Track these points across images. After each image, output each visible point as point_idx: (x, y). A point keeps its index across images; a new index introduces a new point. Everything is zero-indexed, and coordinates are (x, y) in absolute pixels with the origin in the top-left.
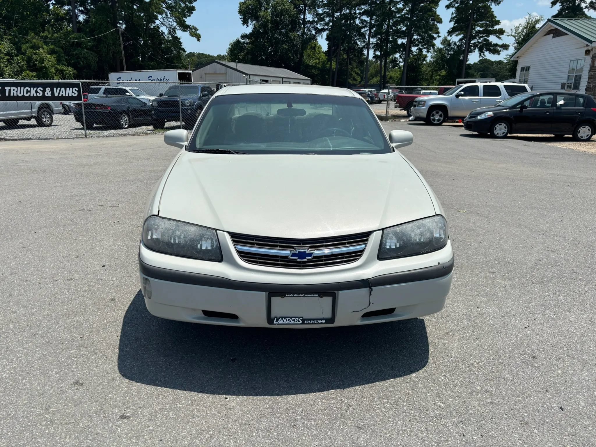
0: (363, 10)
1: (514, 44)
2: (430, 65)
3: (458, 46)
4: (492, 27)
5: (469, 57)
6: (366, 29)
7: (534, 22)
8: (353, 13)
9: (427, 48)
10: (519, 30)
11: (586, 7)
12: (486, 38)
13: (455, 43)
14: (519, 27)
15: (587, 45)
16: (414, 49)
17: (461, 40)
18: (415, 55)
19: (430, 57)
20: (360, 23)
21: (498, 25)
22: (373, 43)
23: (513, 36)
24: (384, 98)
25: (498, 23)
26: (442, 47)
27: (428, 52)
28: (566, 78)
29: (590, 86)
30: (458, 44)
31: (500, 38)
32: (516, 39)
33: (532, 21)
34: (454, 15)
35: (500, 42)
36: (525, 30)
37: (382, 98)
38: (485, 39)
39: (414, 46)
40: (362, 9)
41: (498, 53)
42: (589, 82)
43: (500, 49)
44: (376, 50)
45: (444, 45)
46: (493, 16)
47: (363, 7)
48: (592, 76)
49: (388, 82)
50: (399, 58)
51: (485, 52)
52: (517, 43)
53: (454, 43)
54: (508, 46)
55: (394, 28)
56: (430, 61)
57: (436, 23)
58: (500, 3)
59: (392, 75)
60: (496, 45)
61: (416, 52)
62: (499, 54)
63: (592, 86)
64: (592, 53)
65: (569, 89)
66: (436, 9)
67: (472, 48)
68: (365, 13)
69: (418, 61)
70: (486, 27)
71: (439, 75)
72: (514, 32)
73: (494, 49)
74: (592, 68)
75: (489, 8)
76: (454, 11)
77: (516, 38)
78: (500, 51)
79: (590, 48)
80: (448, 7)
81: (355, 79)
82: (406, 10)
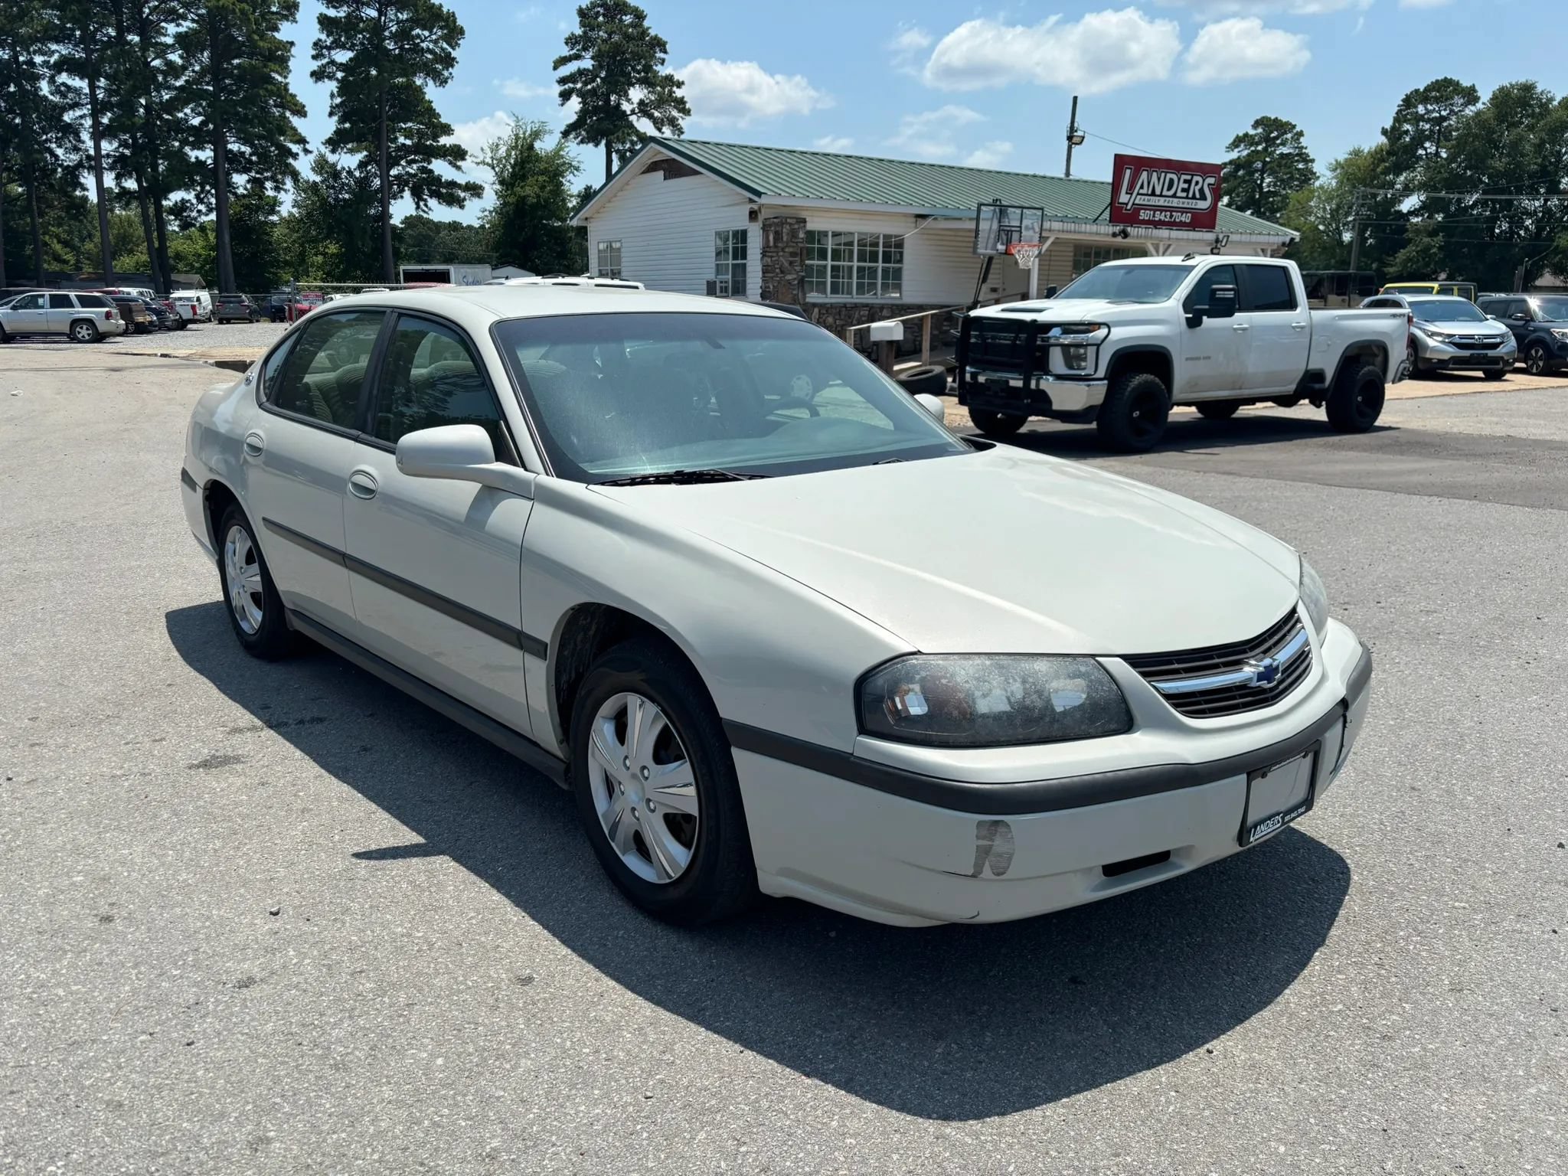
0: (56, 56)
1: (494, 183)
2: (289, 222)
3: (358, 181)
4: (435, 138)
5: (392, 210)
6: (78, 113)
7: (530, 135)
8: (24, 63)
9: (273, 179)
10: (500, 152)
11: (633, 112)
12: (425, 165)
13: (350, 173)
14: (497, 145)
15: (751, 201)
16: (240, 180)
17: (362, 165)
18: (244, 196)
19: (287, 202)
20: (52, 94)
21: (449, 135)
22: (108, 156)
23: (488, 164)
24: (195, 313)
25: (447, 130)
26: (318, 179)
27: (277, 189)
28: (713, 270)
29: (769, 287)
30: (357, 174)
31: (459, 168)
32: (496, 174)
33: (524, 133)
34: (338, 100)
35: (461, 179)
36: (513, 153)
37: (187, 314)
38: (423, 166)
39: (238, 171)
40: (53, 52)
41: (460, 203)
42: (764, 280)
43: (462, 195)
44: (123, 175)
45: (321, 174)
46: (431, 113)
47: (54, 47)
48: (768, 266)
49: (174, 269)
50: (194, 201)
51: (429, 199)
52: (502, 183)
53: (348, 172)
54: (481, 188)
55: (166, 117)
56: (291, 214)
57: (288, 114)
58: (446, 82)
59: (180, 249)
60: (452, 184)
61: (246, 189)
62: (462, 207)
63: (771, 287)
64: (761, 217)
65: (724, 294)
66: (286, 77)
67: (395, 187)
68: (66, 64)
69: (256, 212)
70: (420, 139)
71: (324, 254)
72: (490, 155)
73: (450, 194)
74: (768, 249)
75: (419, 91)
76: (335, 91)
77: (497, 169)
78: (464, 199)
79: (755, 207)
80: (318, 75)
81: (57, 258)
82: (193, 71)
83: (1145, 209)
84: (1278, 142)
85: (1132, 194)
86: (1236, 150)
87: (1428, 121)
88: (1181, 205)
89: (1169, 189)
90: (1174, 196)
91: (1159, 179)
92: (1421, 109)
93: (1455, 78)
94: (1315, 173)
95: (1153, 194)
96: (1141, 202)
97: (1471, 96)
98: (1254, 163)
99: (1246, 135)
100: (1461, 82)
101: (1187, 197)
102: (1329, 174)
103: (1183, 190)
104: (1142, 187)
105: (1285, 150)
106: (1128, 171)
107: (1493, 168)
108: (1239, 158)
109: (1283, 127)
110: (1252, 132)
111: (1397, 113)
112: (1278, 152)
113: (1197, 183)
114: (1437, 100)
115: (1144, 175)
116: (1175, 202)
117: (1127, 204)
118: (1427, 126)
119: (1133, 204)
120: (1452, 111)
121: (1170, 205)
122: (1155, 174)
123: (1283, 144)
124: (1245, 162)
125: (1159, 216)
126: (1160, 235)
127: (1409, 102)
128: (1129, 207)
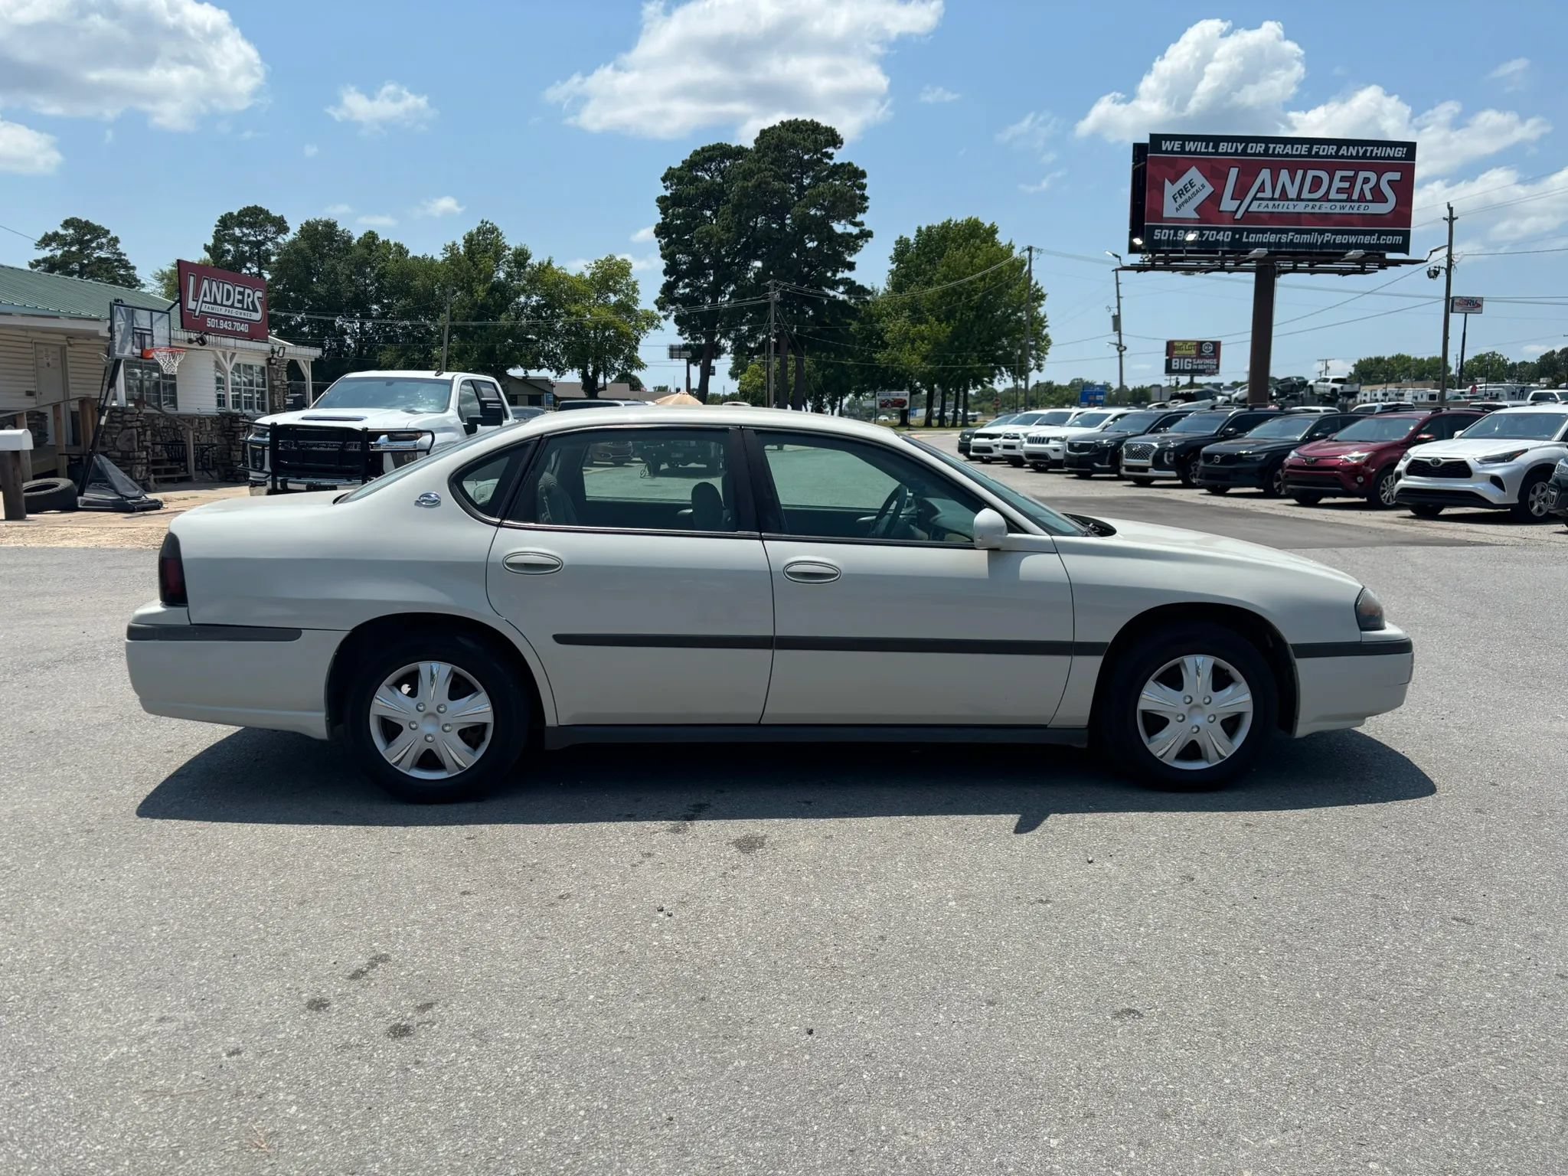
83: (212, 318)
84: (94, 245)
85: (197, 301)
86: (48, 249)
87: (247, 243)
88: (239, 316)
89: (228, 299)
90: (232, 306)
91: (218, 288)
92: (237, 232)
93: (265, 207)
94: (139, 281)
95: (215, 303)
96: (207, 310)
97: (281, 226)
98: (71, 264)
99: (56, 234)
100: (270, 212)
101: (242, 309)
102: (157, 284)
103: (239, 301)
104: (205, 295)
105: (103, 254)
106: (192, 278)
107: (316, 292)
108: (52, 257)
109: (98, 232)
110: (62, 232)
111: (215, 233)
112: (95, 255)
113: (249, 296)
114: (251, 226)
115: (206, 284)
116: (234, 313)
117: (195, 311)
118: (247, 248)
119: (200, 311)
120: (266, 237)
121: (230, 314)
122: (214, 283)
123: (100, 247)
124: (61, 262)
125: (224, 325)
126: (228, 344)
127: (226, 222)
128: (197, 314)
